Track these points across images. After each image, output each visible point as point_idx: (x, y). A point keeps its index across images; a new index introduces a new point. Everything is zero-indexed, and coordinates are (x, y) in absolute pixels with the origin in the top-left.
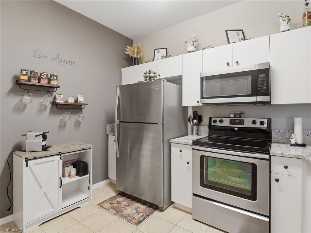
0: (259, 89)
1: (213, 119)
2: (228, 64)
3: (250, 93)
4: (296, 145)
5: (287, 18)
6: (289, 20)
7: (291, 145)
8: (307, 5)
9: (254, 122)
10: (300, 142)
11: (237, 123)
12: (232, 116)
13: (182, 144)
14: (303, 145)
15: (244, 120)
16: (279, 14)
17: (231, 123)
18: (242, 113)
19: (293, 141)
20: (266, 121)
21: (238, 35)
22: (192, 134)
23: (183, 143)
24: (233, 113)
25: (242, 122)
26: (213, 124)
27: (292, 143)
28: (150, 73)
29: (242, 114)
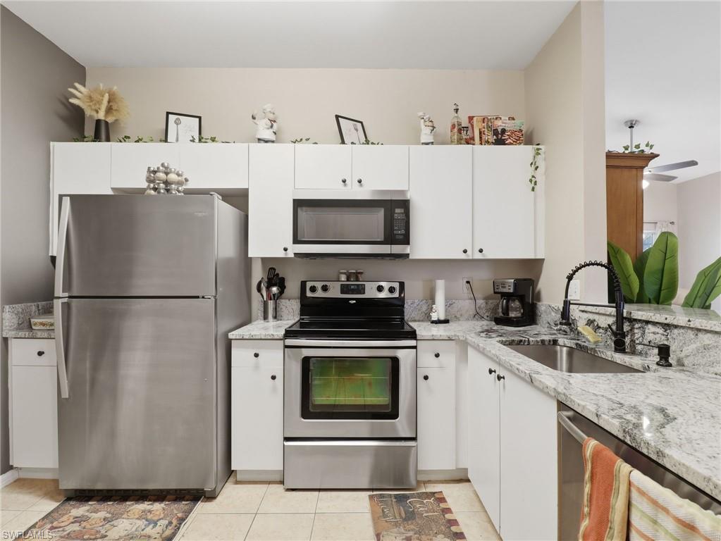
0: (395, 232)
1: (309, 285)
2: (344, 181)
3: (381, 238)
4: (439, 322)
5: (430, 124)
6: (434, 127)
7: (433, 322)
8: (457, 112)
9: (380, 289)
10: (442, 318)
11: (353, 292)
12: (343, 278)
13: (261, 339)
14: (446, 321)
15: (364, 285)
16: (421, 114)
17: (342, 292)
18: (360, 273)
19: (434, 317)
20: (396, 285)
21: (357, 130)
22: (265, 318)
23: (263, 338)
24: (344, 273)
25: (361, 290)
26: (309, 294)
27: (433, 319)
28: (167, 174)
29: (359, 275)
